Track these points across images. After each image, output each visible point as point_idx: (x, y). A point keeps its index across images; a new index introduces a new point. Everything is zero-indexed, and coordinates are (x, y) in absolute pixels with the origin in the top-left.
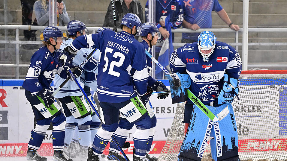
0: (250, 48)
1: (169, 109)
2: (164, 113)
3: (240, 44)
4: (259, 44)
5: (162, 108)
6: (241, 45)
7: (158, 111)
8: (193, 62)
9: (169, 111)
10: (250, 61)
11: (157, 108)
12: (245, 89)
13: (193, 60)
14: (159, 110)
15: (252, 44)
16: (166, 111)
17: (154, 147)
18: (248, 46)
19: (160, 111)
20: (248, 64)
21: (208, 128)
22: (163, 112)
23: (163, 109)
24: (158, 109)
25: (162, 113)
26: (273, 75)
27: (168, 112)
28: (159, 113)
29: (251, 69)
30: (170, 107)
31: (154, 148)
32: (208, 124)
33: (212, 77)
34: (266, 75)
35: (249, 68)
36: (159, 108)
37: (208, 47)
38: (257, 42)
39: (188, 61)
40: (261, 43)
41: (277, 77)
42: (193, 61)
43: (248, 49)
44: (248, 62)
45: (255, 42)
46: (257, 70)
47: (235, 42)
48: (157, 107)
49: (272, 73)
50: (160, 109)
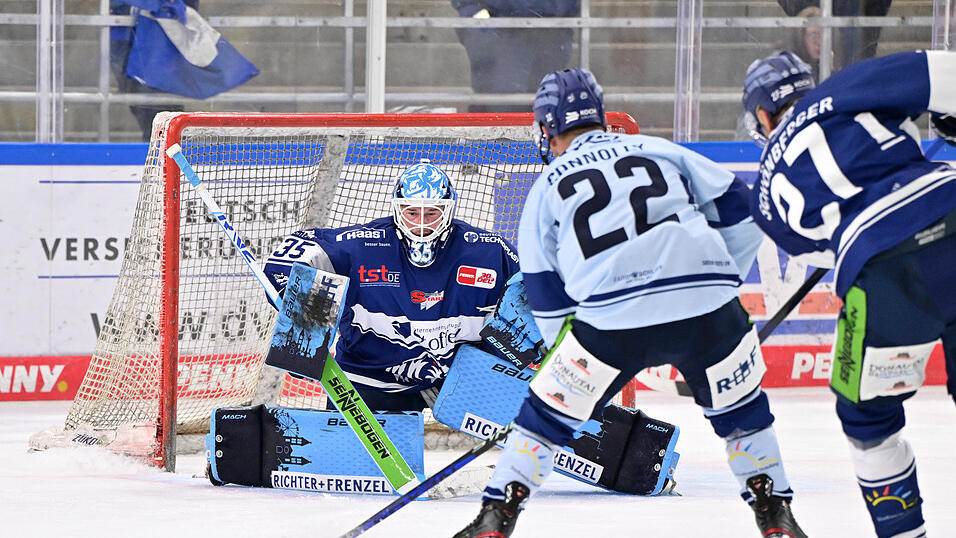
0: (394, 36)
1: (112, 244)
2: (96, 258)
3: (359, 22)
4: (427, 23)
5: (87, 241)
6: (364, 25)
7: (73, 254)
8: (380, 280)
9: (111, 254)
10: (391, 81)
11: (69, 241)
12: (365, 177)
13: (383, 275)
14: (75, 249)
15: (401, 22)
16: (102, 251)
17: (58, 376)
18: (388, 29)
19: (80, 253)
20: (386, 92)
21: (352, 478)
22: (90, 255)
23: (91, 245)
24: (73, 245)
25: (86, 258)
26: (467, 128)
27: (107, 257)
28: (75, 258)
29: (397, 109)
30: (115, 240)
31: (59, 380)
32: (363, 478)
33: (441, 337)
34: (442, 131)
35: (388, 105)
36: (75, 240)
37: (428, 197)
38: (422, 15)
39: (366, 276)
40: (432, 20)
41: (480, 137)
42: (384, 278)
43: (389, 39)
44: (387, 84)
45: (413, 16)
46: (415, 111)
47: (343, 14)
48: (70, 237)
49: (463, 123)
50: (80, 246)
